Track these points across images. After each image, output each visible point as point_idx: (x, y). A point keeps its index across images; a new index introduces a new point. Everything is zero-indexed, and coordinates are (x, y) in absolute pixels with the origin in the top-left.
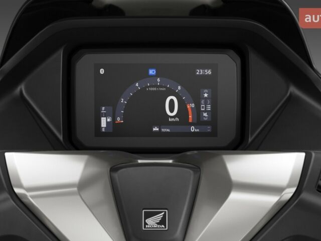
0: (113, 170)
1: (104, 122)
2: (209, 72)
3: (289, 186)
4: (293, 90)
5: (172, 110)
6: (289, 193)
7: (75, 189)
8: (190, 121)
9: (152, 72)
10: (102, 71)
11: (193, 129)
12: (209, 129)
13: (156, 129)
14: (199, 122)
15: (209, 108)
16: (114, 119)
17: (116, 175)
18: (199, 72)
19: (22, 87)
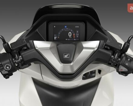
0: (57, 45)
1: (55, 38)
2: (78, 27)
3: (96, 47)
4: (97, 30)
5: (70, 35)
6: (96, 49)
7: (49, 49)
8: (74, 37)
9: (66, 27)
10: (55, 27)
11: (75, 39)
12: (78, 39)
13: (66, 39)
14: (76, 38)
15: (78, 35)
16: (57, 37)
17: (58, 46)
18: (76, 27)
19: (37, 30)
